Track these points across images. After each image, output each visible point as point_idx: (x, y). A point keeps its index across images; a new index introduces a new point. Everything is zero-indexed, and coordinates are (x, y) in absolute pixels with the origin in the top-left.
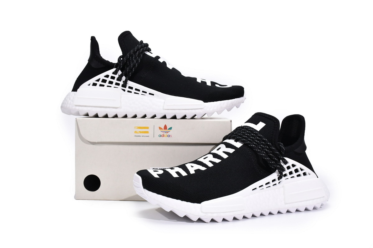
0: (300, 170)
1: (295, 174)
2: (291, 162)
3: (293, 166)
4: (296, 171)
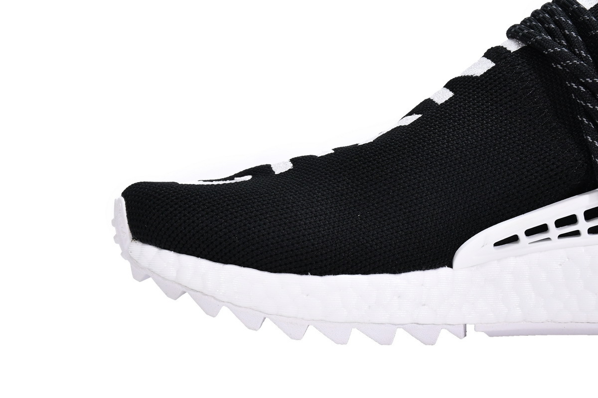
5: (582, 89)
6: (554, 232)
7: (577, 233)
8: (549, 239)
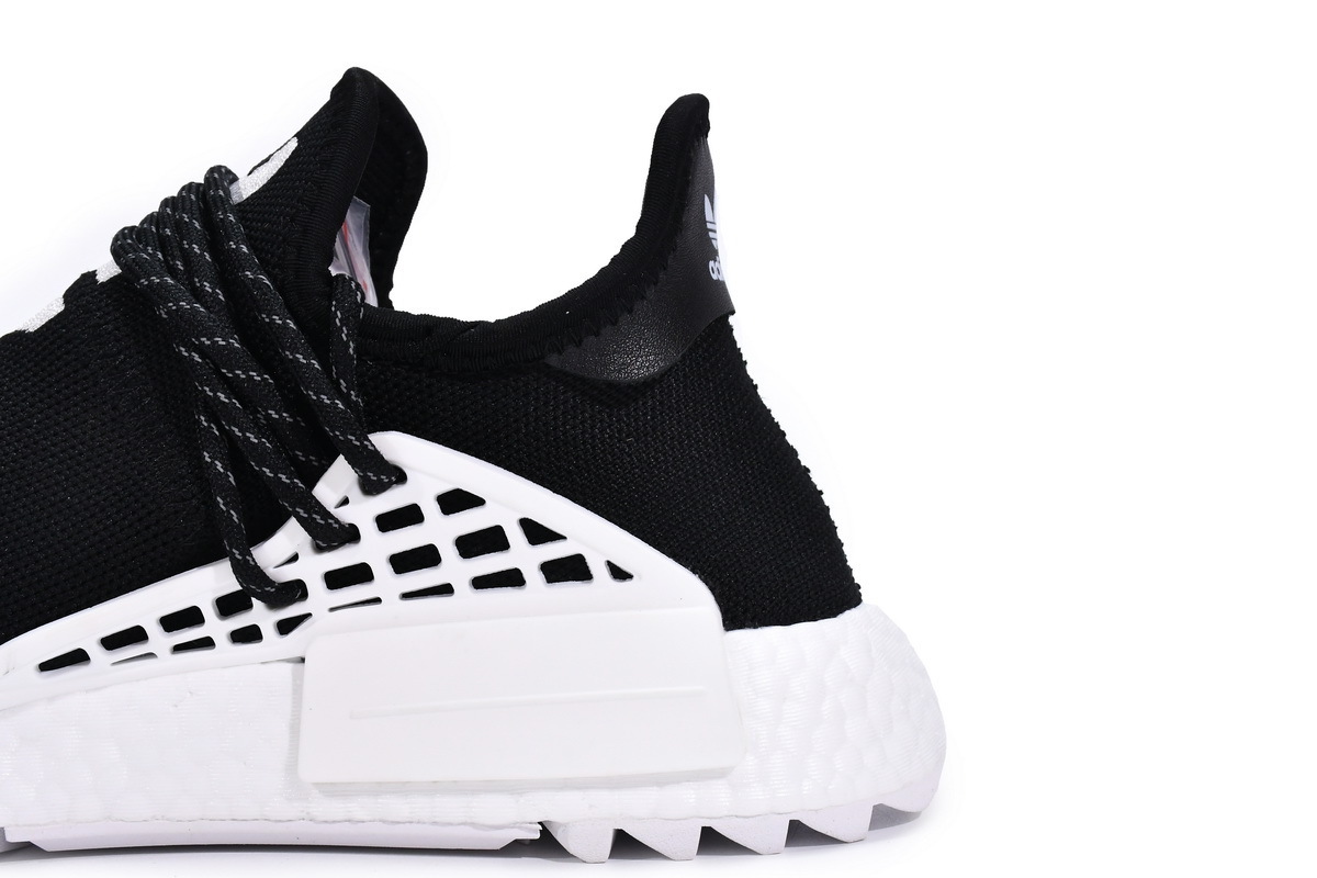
5: (197, 358)
6: (160, 640)
7: (207, 643)
8: (151, 655)
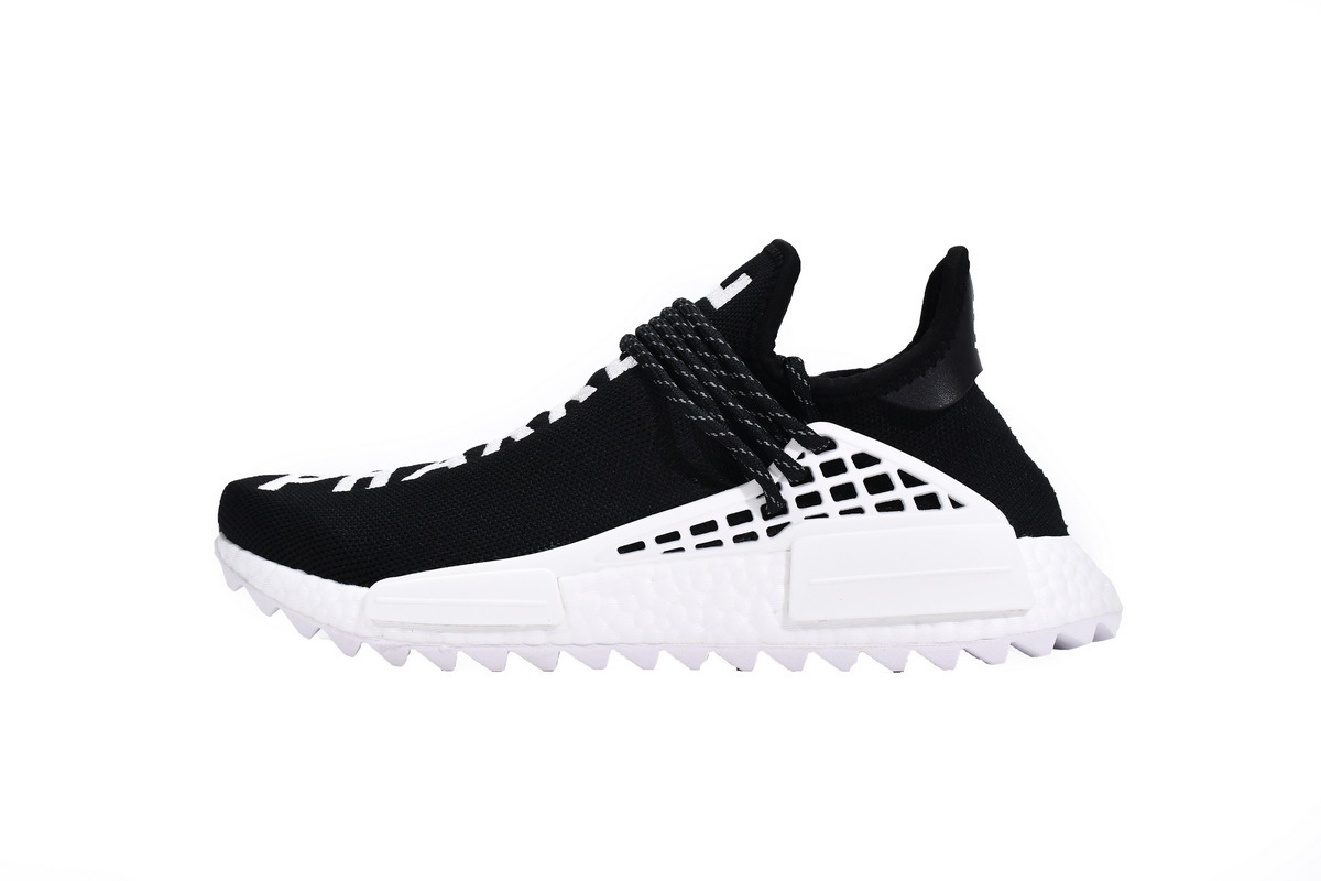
0: (896, 480)
1: (864, 499)
2: (849, 442)
3: (863, 460)
4: (879, 484)
